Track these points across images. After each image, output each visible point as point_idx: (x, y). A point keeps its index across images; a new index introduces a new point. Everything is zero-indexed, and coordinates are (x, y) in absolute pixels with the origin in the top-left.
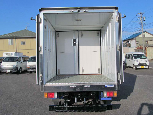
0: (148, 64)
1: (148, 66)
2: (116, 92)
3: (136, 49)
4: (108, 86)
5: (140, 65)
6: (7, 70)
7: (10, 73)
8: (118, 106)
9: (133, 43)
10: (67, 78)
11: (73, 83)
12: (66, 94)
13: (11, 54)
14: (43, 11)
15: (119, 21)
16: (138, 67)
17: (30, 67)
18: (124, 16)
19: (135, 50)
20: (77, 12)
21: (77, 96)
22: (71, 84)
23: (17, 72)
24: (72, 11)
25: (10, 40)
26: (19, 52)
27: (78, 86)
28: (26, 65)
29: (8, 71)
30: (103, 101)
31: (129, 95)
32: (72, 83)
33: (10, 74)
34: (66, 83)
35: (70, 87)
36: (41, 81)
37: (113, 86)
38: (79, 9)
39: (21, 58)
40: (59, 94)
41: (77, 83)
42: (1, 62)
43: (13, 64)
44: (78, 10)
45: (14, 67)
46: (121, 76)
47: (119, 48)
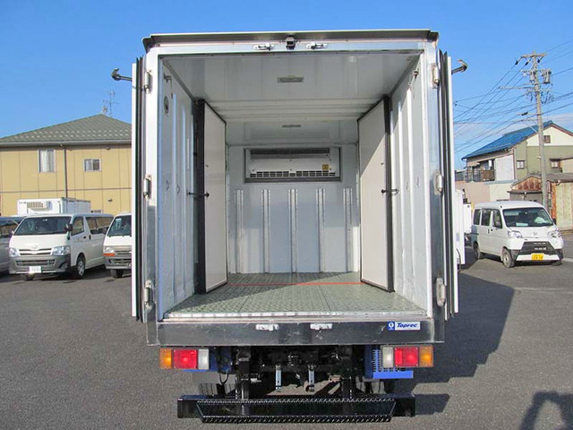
0: (559, 247)
1: (559, 252)
2: (431, 348)
3: (514, 188)
4: (400, 325)
5: (530, 248)
6: (31, 265)
7: (44, 277)
8: (438, 403)
9: (504, 166)
10: (246, 297)
11: (269, 314)
12: (240, 357)
13: (45, 206)
14: (159, 46)
15: (442, 83)
16: (520, 258)
17: (116, 254)
18: (461, 64)
19: (511, 193)
20: (286, 50)
21: (285, 363)
22: (261, 317)
23: (67, 271)
24: (268, 45)
25: (44, 154)
26: (78, 198)
27: (286, 324)
28: (102, 247)
29: (34, 270)
30: (382, 383)
31: (484, 361)
32: (265, 314)
33: (44, 280)
34: (243, 315)
35: (258, 327)
36: (147, 306)
37: (418, 328)
38: (292, 40)
39: (85, 220)
40: (218, 354)
41: (281, 314)
42: (9, 236)
43: (54, 243)
44: (288, 43)
45: (57, 252)
46: (447, 288)
47: (440, 186)
